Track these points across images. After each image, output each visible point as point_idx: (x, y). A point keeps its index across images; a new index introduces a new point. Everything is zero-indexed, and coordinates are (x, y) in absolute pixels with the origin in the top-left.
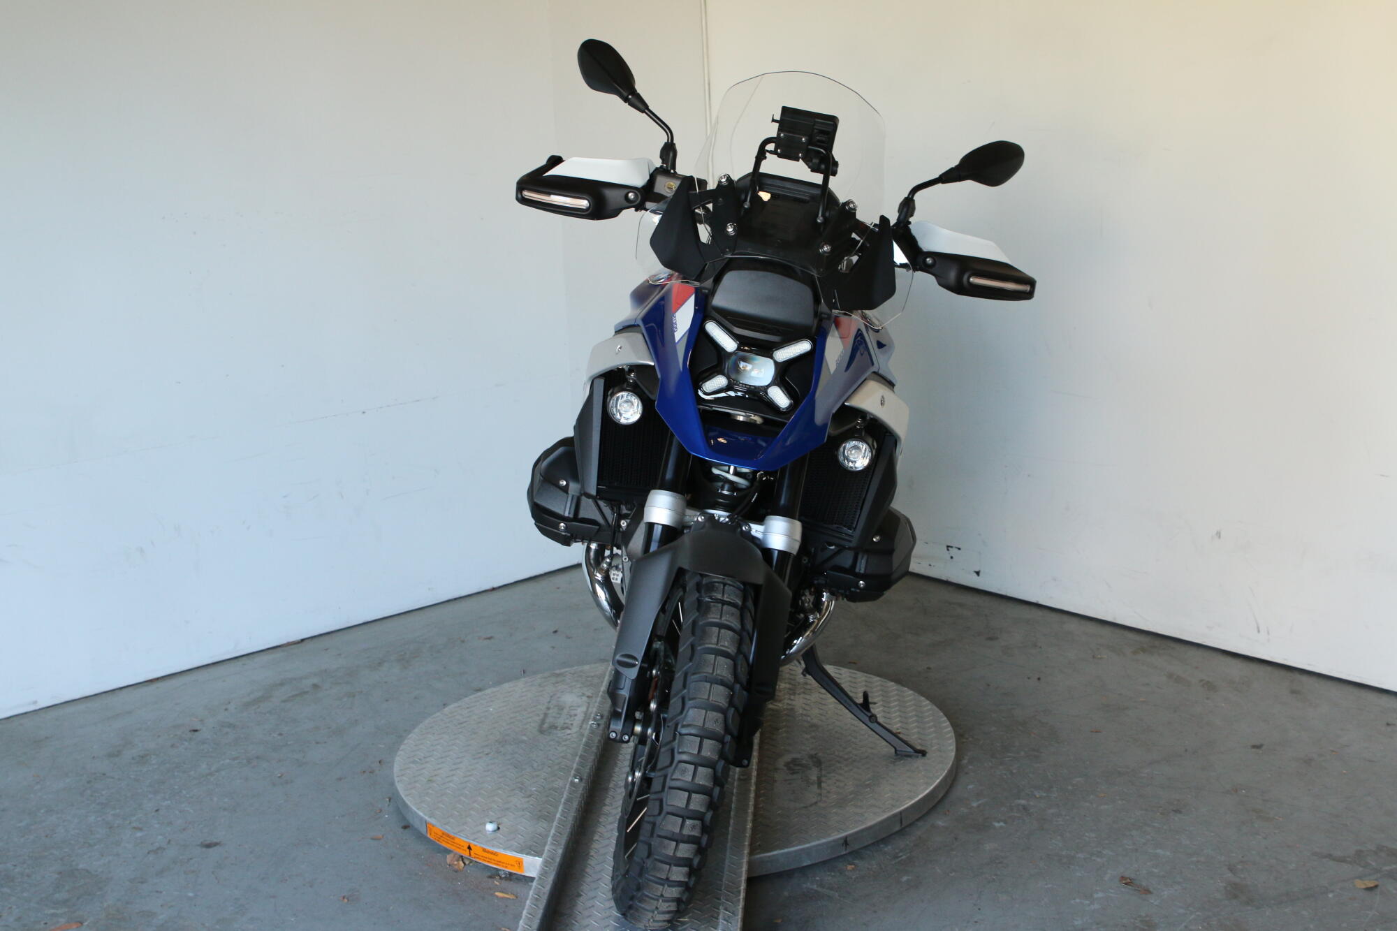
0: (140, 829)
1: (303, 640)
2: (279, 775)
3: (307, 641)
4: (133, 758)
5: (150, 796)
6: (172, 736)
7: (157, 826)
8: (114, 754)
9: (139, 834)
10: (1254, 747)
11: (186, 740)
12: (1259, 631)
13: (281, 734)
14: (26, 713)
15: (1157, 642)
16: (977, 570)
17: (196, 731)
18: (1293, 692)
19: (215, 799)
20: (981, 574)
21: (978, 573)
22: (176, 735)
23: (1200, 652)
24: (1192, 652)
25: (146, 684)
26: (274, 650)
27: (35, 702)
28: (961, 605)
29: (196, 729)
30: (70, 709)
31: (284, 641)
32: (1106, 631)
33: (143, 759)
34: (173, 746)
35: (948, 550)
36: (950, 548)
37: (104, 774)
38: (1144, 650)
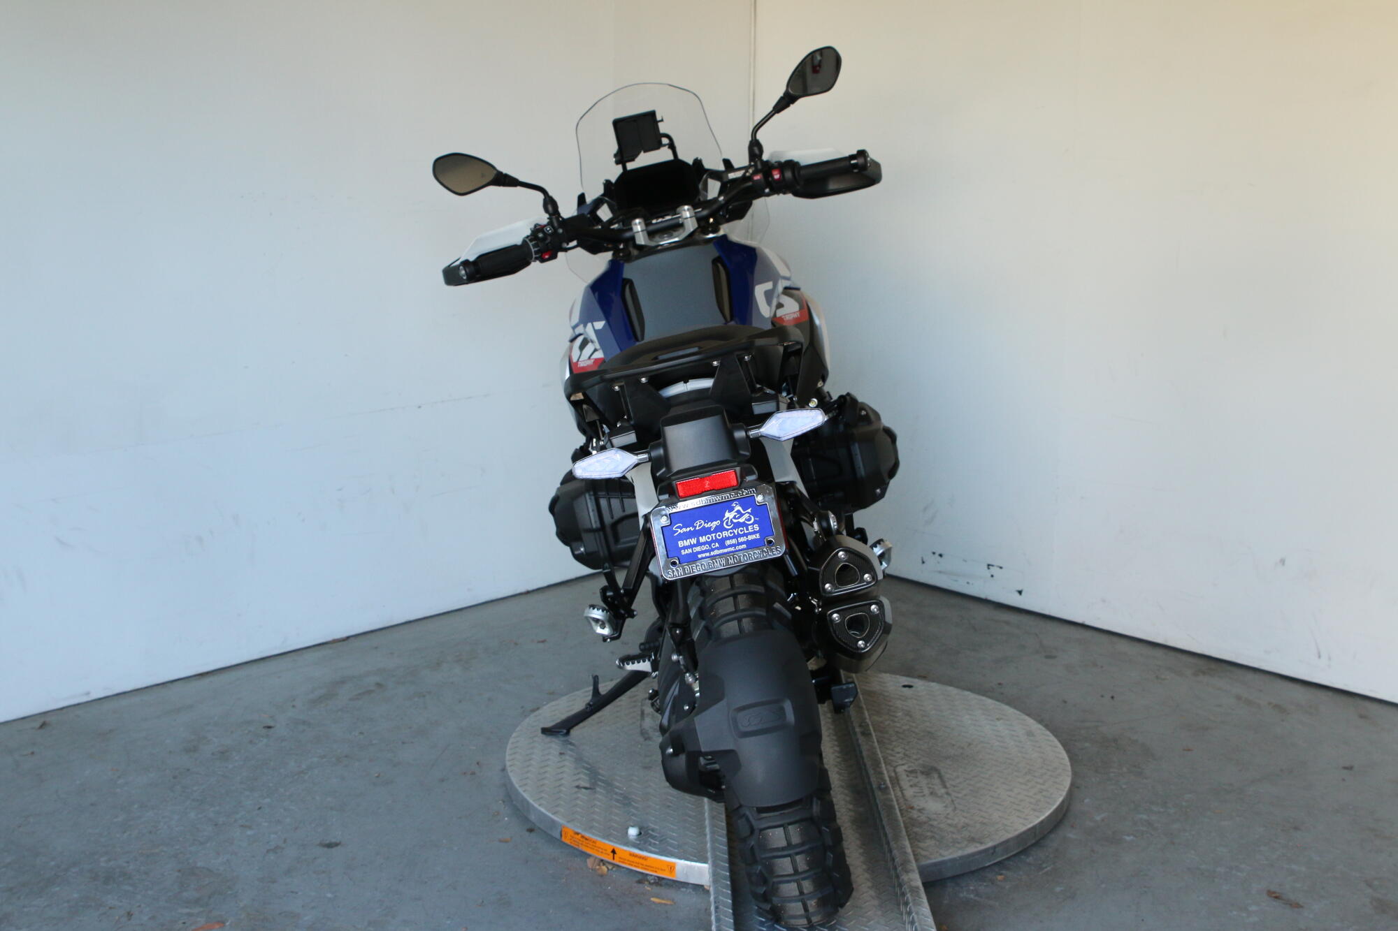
0: (250, 828)
1: (348, 638)
2: (376, 775)
3: (352, 638)
4: (213, 754)
5: (247, 793)
6: (246, 732)
7: (266, 824)
8: (191, 749)
9: (249, 833)
10: (1345, 768)
11: (262, 737)
12: (1319, 657)
13: (361, 733)
14: (78, 704)
15: (1213, 666)
16: (1020, 589)
17: (269, 727)
18: (1362, 717)
19: (318, 798)
20: (1023, 593)
21: (1020, 592)
22: (250, 731)
23: (1257, 676)
24: (1250, 676)
25: (197, 677)
26: (320, 647)
27: (88, 694)
28: (1007, 623)
29: (269, 725)
30: (124, 702)
31: (329, 638)
32: (1159, 653)
33: (224, 754)
34: (251, 742)
35: (989, 568)
36: (990, 567)
37: (188, 770)
38: (1204, 673)
